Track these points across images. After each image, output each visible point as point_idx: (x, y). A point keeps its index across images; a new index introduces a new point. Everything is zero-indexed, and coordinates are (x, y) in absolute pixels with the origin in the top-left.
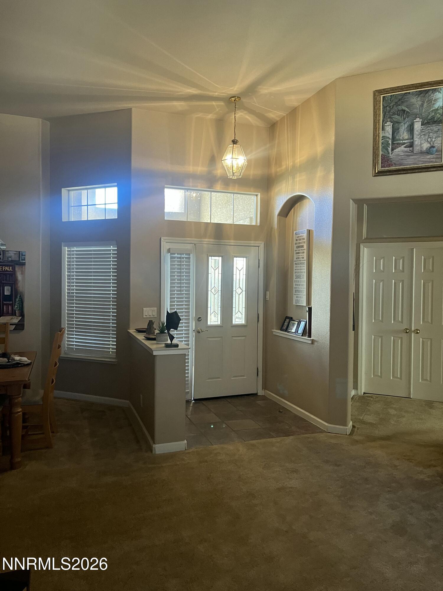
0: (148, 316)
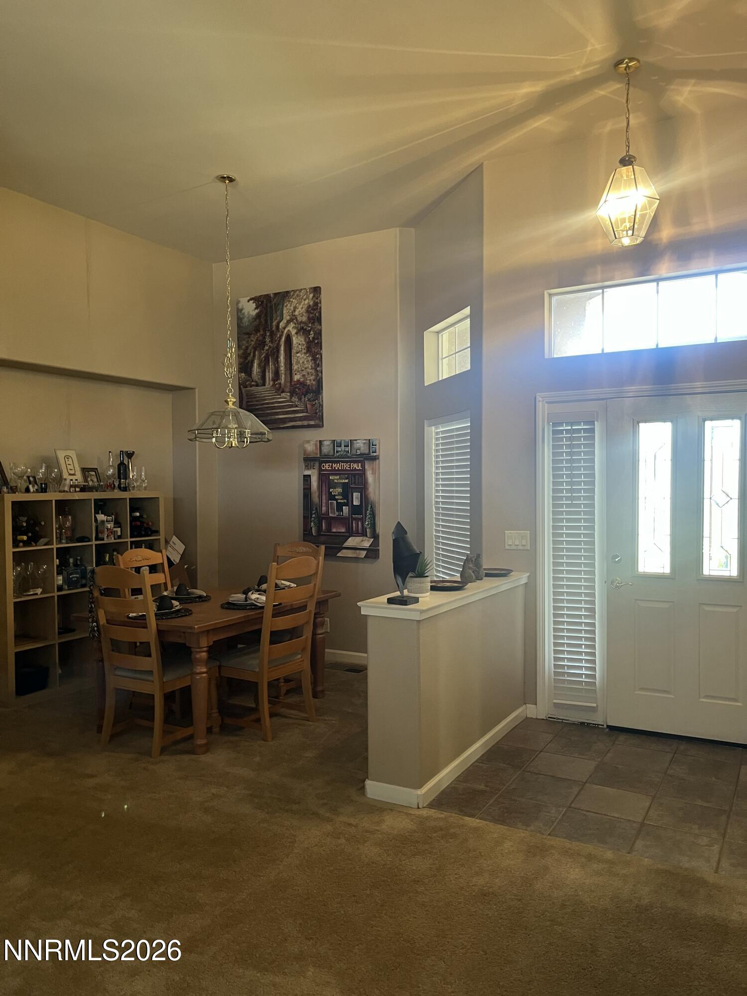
0: (513, 547)
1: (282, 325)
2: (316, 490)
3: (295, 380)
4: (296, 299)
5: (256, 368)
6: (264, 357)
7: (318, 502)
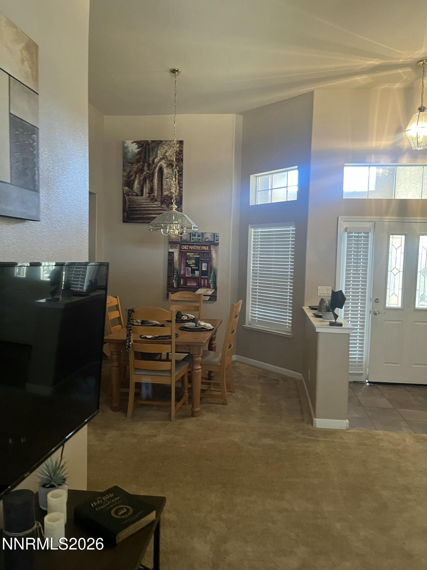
0: (321, 295)
1: (156, 160)
2: (177, 261)
3: (165, 194)
4: (167, 146)
5: (136, 185)
6: (143, 179)
7: (178, 268)
